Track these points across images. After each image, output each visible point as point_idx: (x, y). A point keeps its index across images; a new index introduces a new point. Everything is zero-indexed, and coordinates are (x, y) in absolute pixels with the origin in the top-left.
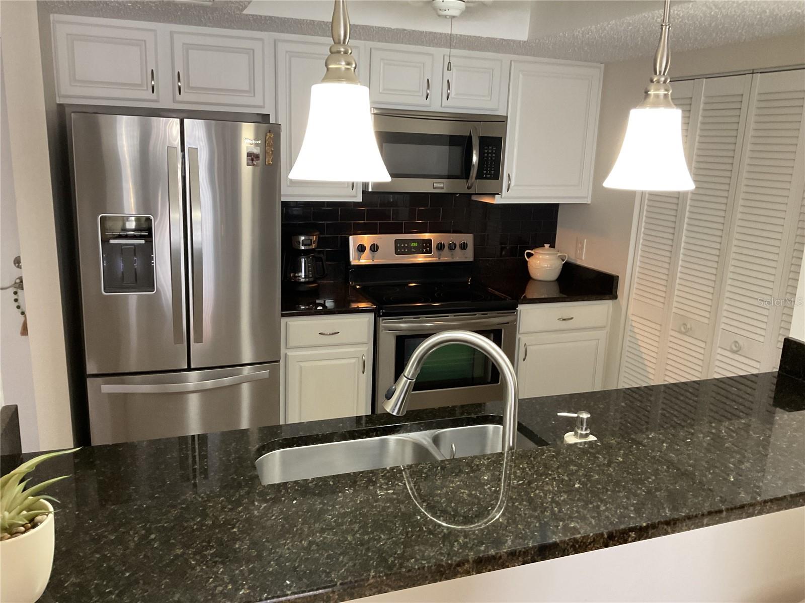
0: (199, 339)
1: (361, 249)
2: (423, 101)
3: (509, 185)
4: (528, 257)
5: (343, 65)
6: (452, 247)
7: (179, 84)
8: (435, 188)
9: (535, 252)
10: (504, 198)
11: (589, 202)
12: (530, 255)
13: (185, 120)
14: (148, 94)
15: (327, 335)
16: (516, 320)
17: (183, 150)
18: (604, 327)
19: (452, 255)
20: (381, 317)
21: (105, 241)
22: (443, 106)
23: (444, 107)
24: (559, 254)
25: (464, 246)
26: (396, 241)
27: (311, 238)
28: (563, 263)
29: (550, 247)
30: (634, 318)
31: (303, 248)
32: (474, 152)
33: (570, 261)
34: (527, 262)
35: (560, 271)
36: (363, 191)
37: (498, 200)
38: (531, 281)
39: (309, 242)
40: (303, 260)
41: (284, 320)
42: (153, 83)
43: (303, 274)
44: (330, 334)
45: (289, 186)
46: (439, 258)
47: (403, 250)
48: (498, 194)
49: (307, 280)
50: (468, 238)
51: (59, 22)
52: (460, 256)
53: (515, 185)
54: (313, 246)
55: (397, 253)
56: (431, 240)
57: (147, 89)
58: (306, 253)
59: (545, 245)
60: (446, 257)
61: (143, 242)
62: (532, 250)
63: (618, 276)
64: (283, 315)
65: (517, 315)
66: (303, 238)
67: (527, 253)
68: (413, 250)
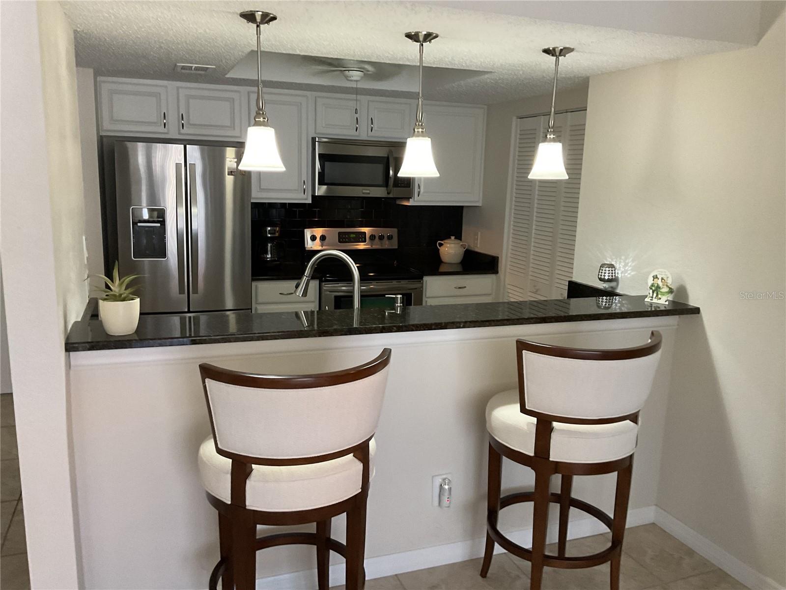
0: (196, 291)
1: (313, 238)
2: (353, 132)
3: (419, 192)
4: (440, 246)
5: (262, 119)
6: (381, 238)
7: (183, 122)
8: (363, 193)
9: (444, 243)
10: (416, 201)
11: (480, 205)
12: (441, 245)
13: (187, 146)
14: (161, 129)
15: (286, 295)
16: (422, 287)
17: (186, 165)
18: (490, 294)
19: (382, 243)
20: (324, 282)
21: (134, 224)
22: (369, 135)
23: (369, 137)
24: (461, 244)
25: (390, 238)
26: (340, 233)
27: (275, 228)
28: (465, 250)
29: (455, 238)
30: (509, 287)
31: (269, 235)
32: (391, 168)
33: (470, 249)
34: (439, 250)
35: (462, 256)
36: (312, 195)
37: (411, 203)
38: (443, 264)
39: (274, 232)
40: (269, 245)
41: (254, 284)
42: (165, 121)
43: (269, 256)
44: (287, 294)
45: (259, 192)
46: (372, 246)
47: (344, 240)
48: (411, 198)
49: (273, 259)
50: (393, 232)
51: (104, 82)
52: (386, 245)
53: (424, 192)
54: (277, 235)
55: (340, 242)
56: (365, 233)
57: (161, 125)
58: (271, 240)
59: (452, 237)
60: (377, 246)
61: (159, 225)
62: (442, 241)
63: (498, 257)
64: (253, 280)
65: (422, 283)
66: (269, 228)
67: (439, 243)
68: (352, 240)
